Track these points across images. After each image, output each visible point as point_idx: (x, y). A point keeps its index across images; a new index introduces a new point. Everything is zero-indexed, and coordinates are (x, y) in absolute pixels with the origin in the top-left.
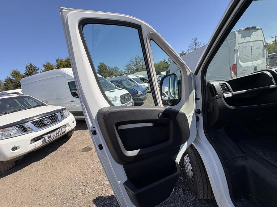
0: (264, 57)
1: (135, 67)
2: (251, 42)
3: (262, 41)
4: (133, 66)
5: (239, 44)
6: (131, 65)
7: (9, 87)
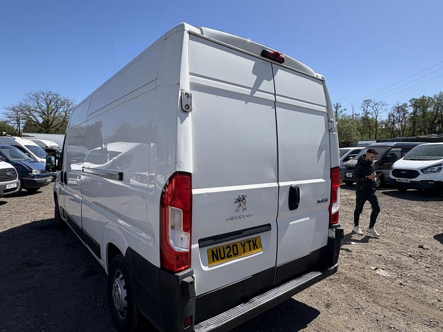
1: (40, 116)
4: (36, 114)
6: (29, 110)
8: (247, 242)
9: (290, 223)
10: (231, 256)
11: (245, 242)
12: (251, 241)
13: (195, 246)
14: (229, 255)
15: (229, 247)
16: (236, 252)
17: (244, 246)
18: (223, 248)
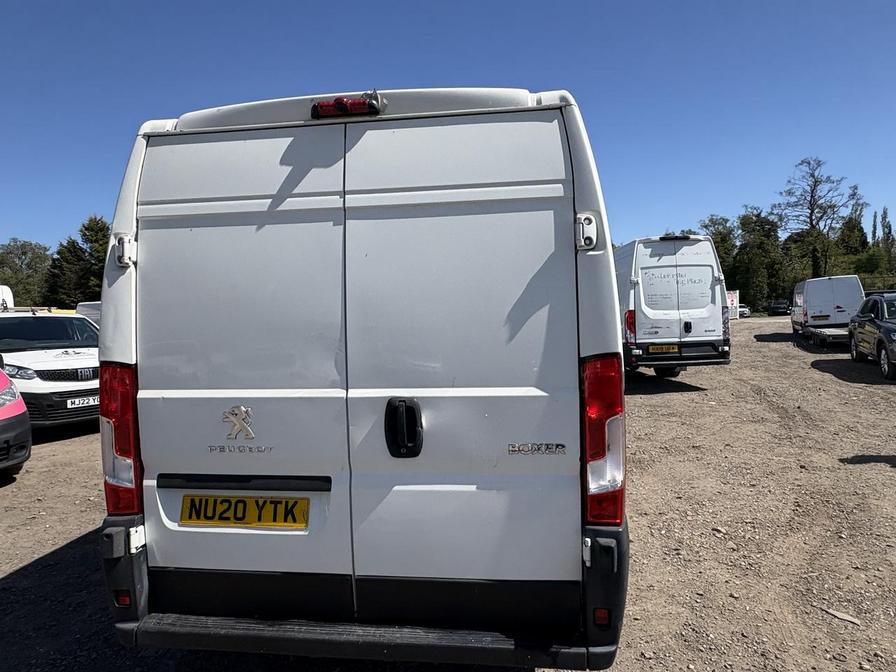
0: (713, 301)
2: (676, 266)
3: (711, 266)
5: (642, 269)
7: (64, 274)
8: (271, 502)
9: (396, 488)
10: (228, 519)
11: (265, 502)
12: (280, 503)
13: (150, 483)
14: (225, 515)
15: (229, 502)
16: (240, 515)
17: (261, 509)
18: (215, 501)
